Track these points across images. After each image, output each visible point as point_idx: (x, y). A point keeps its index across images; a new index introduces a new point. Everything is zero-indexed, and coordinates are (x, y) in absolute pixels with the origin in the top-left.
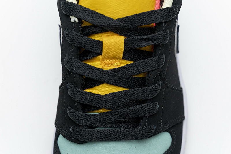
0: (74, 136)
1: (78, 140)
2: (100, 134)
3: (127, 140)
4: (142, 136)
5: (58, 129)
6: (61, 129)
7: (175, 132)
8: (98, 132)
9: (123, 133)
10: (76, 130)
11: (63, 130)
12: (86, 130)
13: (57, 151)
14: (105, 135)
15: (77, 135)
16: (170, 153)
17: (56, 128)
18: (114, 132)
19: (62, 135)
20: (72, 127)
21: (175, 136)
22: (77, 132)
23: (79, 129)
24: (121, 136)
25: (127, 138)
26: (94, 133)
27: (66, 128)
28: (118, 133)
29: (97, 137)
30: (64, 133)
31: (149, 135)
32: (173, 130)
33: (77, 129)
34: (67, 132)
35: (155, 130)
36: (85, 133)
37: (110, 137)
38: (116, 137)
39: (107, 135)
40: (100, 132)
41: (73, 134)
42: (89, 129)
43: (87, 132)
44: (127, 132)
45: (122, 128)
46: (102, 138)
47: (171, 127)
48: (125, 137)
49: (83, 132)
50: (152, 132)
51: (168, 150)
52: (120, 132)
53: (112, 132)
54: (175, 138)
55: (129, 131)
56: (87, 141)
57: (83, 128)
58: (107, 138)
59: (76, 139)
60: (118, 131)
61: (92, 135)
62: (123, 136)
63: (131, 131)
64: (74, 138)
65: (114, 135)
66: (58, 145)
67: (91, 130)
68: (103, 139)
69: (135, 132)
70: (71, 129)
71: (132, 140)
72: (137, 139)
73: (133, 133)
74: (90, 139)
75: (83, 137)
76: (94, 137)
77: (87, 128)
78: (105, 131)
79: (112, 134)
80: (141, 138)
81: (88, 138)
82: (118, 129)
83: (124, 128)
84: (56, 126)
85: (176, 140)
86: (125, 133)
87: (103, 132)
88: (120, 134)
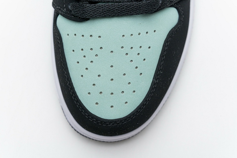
0: (74, 14)
1: (78, 17)
2: (102, 9)
3: (131, 15)
4: (147, 11)
5: (56, 8)
6: (59, 8)
7: (182, 7)
8: (100, 7)
9: (126, 7)
10: (76, 7)
11: (62, 9)
12: (86, 6)
13: (56, 32)
14: (107, 10)
15: (76, 12)
16: (177, 29)
17: (54, 8)
18: (116, 6)
19: (61, 15)
20: (71, 4)
21: (183, 12)
22: (77, 8)
23: (78, 5)
24: (124, 11)
25: (131, 13)
26: (95, 8)
27: (65, 6)
28: (122, 8)
29: (98, 13)
30: (63, 12)
31: (154, 8)
32: (180, 5)
33: (76, 5)
34: (66, 11)
35: (161, 4)
36: (86, 9)
37: (113, 12)
38: (119, 13)
39: (110, 10)
40: (102, 6)
41: (72, 12)
42: (89, 4)
43: (88, 8)
44: (131, 6)
45: (125, 2)
46: (104, 14)
47: (178, 2)
48: (129, 12)
49: (83, 8)
50: (158, 6)
51: (175, 26)
52: (123, 7)
53: (114, 6)
54: (182, 14)
55: (133, 5)
56: (88, 18)
57: (83, 3)
58: (110, 13)
59: (76, 17)
60: (121, 5)
61: (93, 10)
62: (127, 11)
63: (135, 5)
64: (74, 15)
65: (116, 10)
66: (57, 27)
67: (92, 5)
68: (106, 15)
69: (140, 6)
70: (69, 7)
71: (137, 15)
72: (142, 14)
73: (138, 7)
74: (91, 15)
75: (84, 13)
76: (96, 13)
77: (87, 4)
78: (107, 5)
79: (114, 9)
80: (146, 13)
81: (89, 14)
82: (121, 3)
83: (127, 2)
84: (53, 7)
85: (183, 16)
86: (128, 7)
87: (105, 7)
88: (123, 8)
